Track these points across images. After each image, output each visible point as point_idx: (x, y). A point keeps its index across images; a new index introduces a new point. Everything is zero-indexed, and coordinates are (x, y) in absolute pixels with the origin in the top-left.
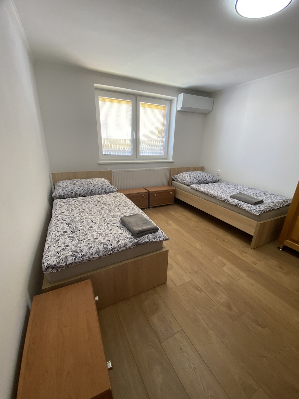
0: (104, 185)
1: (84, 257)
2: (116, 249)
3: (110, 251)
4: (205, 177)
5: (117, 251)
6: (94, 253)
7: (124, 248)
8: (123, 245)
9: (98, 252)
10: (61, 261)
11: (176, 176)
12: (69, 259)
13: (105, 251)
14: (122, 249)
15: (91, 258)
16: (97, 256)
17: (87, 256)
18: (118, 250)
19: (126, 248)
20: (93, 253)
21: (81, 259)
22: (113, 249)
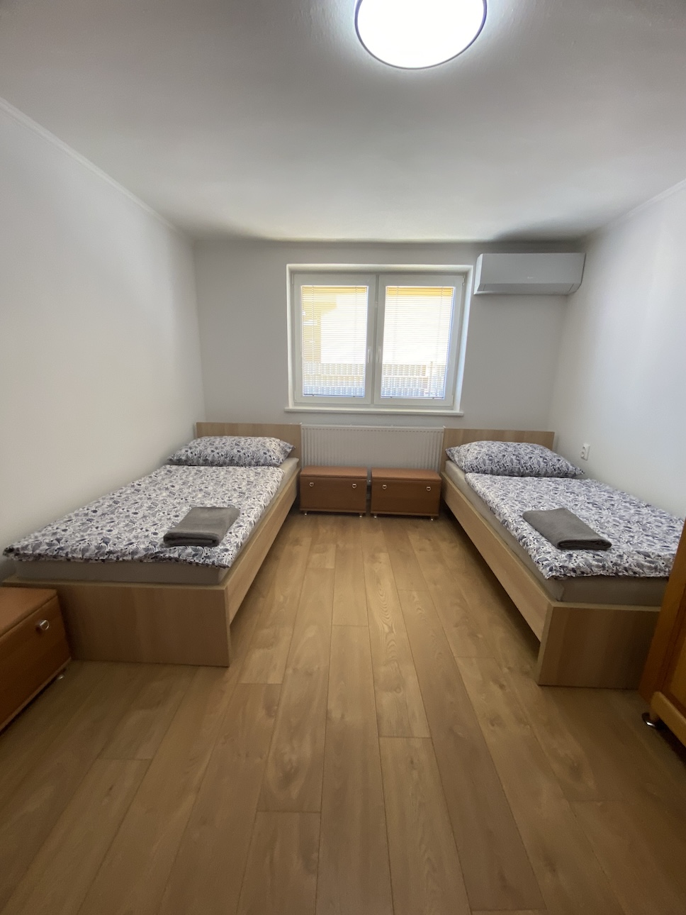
0: (259, 450)
1: (61, 551)
2: (115, 555)
3: (103, 554)
4: (527, 458)
5: (115, 559)
6: (78, 550)
7: (129, 558)
8: (131, 551)
9: (84, 551)
10: (30, 547)
11: (454, 449)
12: (41, 548)
13: (97, 551)
14: (125, 558)
15: (70, 556)
16: (80, 556)
17: (65, 552)
18: (118, 558)
19: (132, 559)
20: (76, 549)
21: (55, 553)
22: (110, 552)
